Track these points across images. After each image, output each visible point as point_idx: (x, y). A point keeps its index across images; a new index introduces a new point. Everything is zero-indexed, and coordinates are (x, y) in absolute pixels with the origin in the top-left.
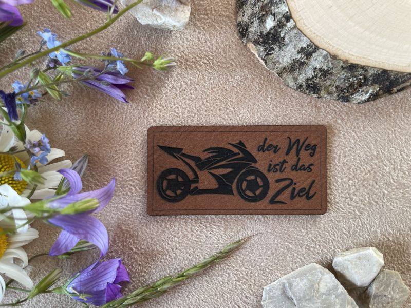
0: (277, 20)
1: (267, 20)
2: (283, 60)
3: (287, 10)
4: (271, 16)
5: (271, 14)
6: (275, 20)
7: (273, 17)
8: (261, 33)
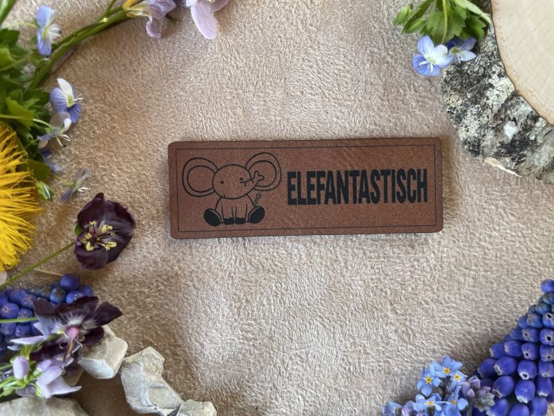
0: (519, 124)
1: (505, 128)
2: (539, 162)
3: (531, 110)
4: (510, 122)
5: (510, 119)
6: (517, 124)
7: (513, 123)
8: (502, 143)
